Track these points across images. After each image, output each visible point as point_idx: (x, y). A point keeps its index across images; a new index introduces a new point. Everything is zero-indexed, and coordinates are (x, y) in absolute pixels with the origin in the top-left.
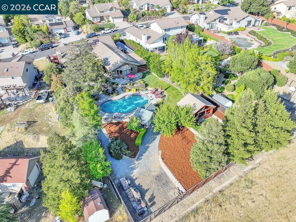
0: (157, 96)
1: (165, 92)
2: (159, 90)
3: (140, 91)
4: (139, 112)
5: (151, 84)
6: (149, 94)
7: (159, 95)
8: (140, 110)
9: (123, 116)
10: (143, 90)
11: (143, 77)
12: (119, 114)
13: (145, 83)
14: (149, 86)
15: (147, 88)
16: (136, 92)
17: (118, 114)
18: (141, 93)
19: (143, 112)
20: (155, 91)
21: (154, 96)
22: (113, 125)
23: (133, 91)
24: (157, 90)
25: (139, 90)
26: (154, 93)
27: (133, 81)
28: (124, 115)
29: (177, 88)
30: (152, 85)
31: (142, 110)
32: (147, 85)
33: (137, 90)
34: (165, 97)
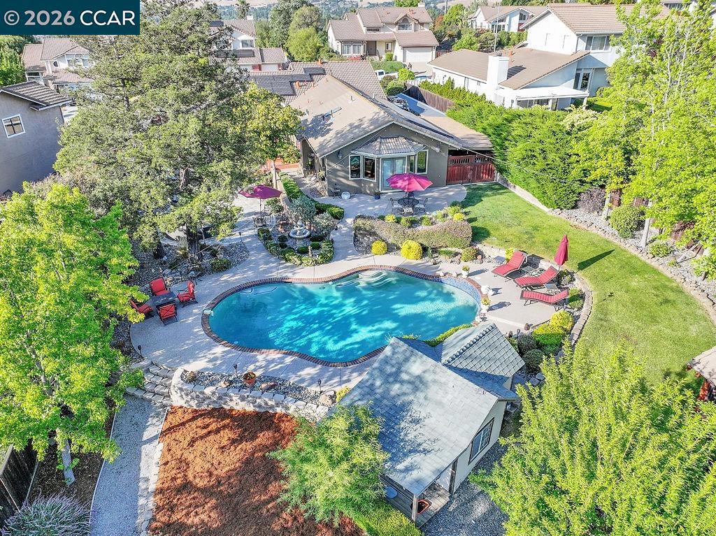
0: (529, 293)
1: (579, 275)
2: (543, 265)
3: (442, 258)
4: (396, 377)
5: (504, 231)
6: (489, 274)
7: (544, 291)
8: (407, 360)
9: (303, 380)
10: (456, 254)
11: (470, 200)
12: (289, 360)
13: (474, 224)
14: (492, 239)
15: (479, 246)
16: (419, 261)
17: (281, 360)
18: (446, 266)
19: (418, 383)
20: (524, 266)
21: (510, 290)
22: (224, 427)
23: (408, 256)
24: (532, 262)
25: (435, 250)
26: (515, 274)
27: (417, 211)
28: (310, 371)
29: (654, 263)
30: (510, 238)
31: (419, 365)
32: (479, 235)
33: (425, 249)
34: (577, 303)
